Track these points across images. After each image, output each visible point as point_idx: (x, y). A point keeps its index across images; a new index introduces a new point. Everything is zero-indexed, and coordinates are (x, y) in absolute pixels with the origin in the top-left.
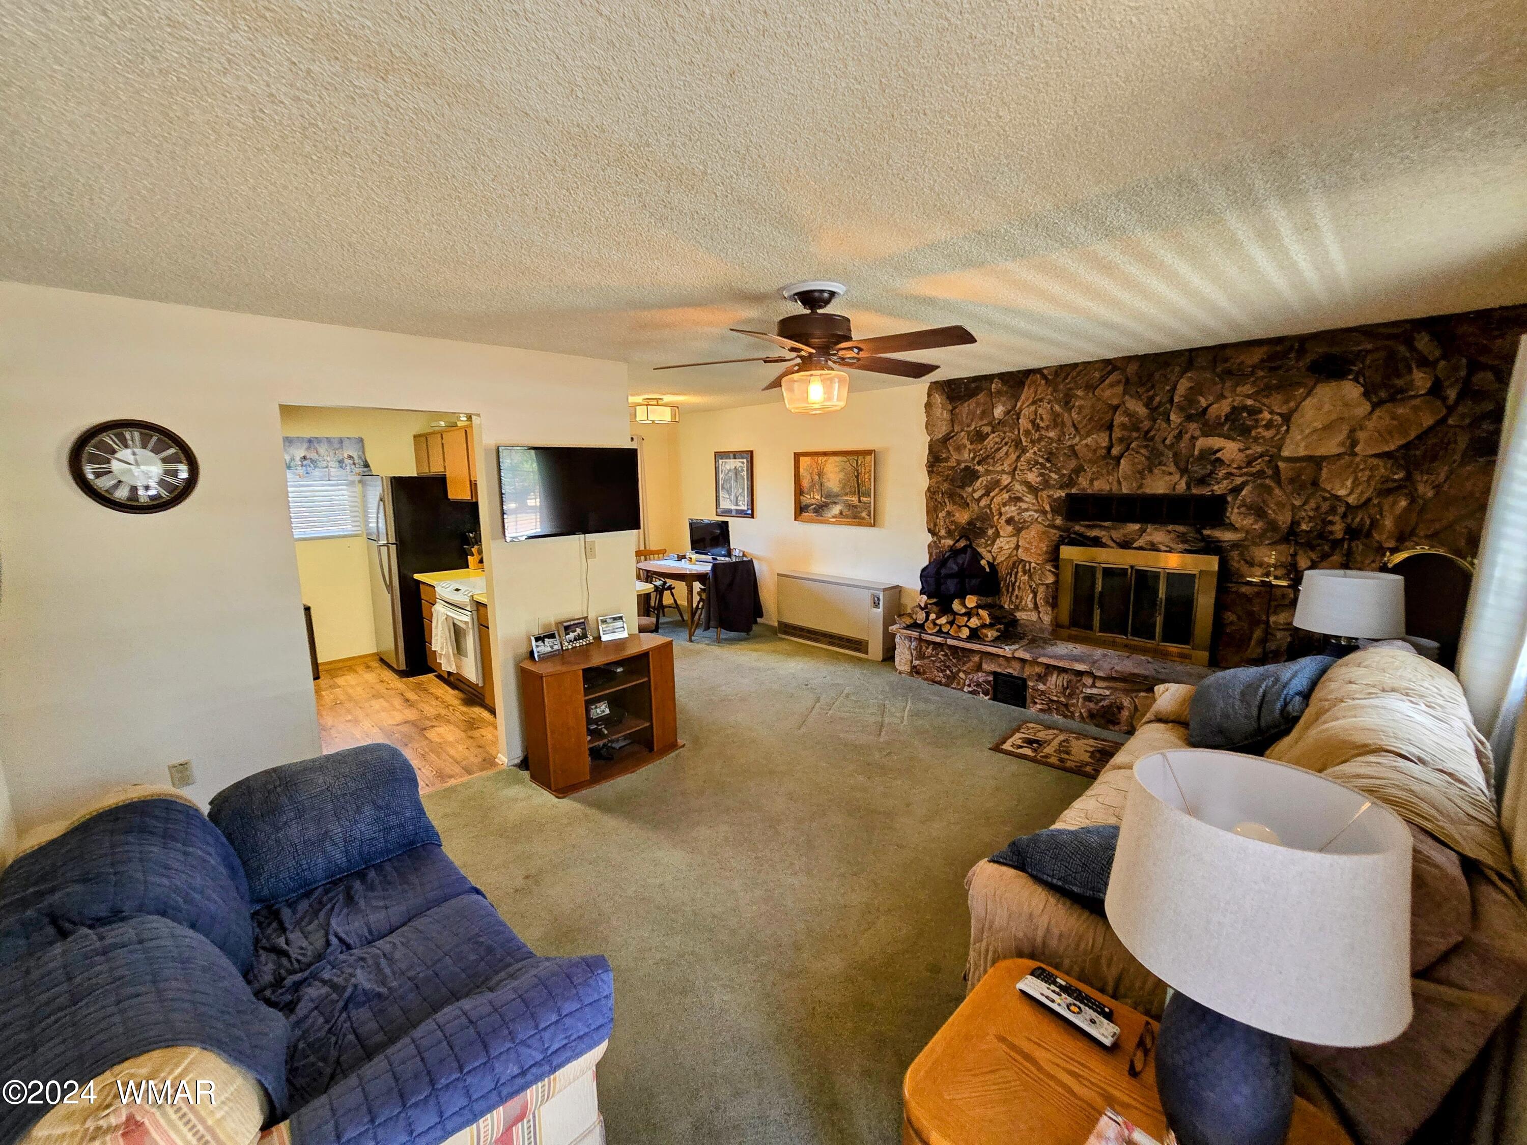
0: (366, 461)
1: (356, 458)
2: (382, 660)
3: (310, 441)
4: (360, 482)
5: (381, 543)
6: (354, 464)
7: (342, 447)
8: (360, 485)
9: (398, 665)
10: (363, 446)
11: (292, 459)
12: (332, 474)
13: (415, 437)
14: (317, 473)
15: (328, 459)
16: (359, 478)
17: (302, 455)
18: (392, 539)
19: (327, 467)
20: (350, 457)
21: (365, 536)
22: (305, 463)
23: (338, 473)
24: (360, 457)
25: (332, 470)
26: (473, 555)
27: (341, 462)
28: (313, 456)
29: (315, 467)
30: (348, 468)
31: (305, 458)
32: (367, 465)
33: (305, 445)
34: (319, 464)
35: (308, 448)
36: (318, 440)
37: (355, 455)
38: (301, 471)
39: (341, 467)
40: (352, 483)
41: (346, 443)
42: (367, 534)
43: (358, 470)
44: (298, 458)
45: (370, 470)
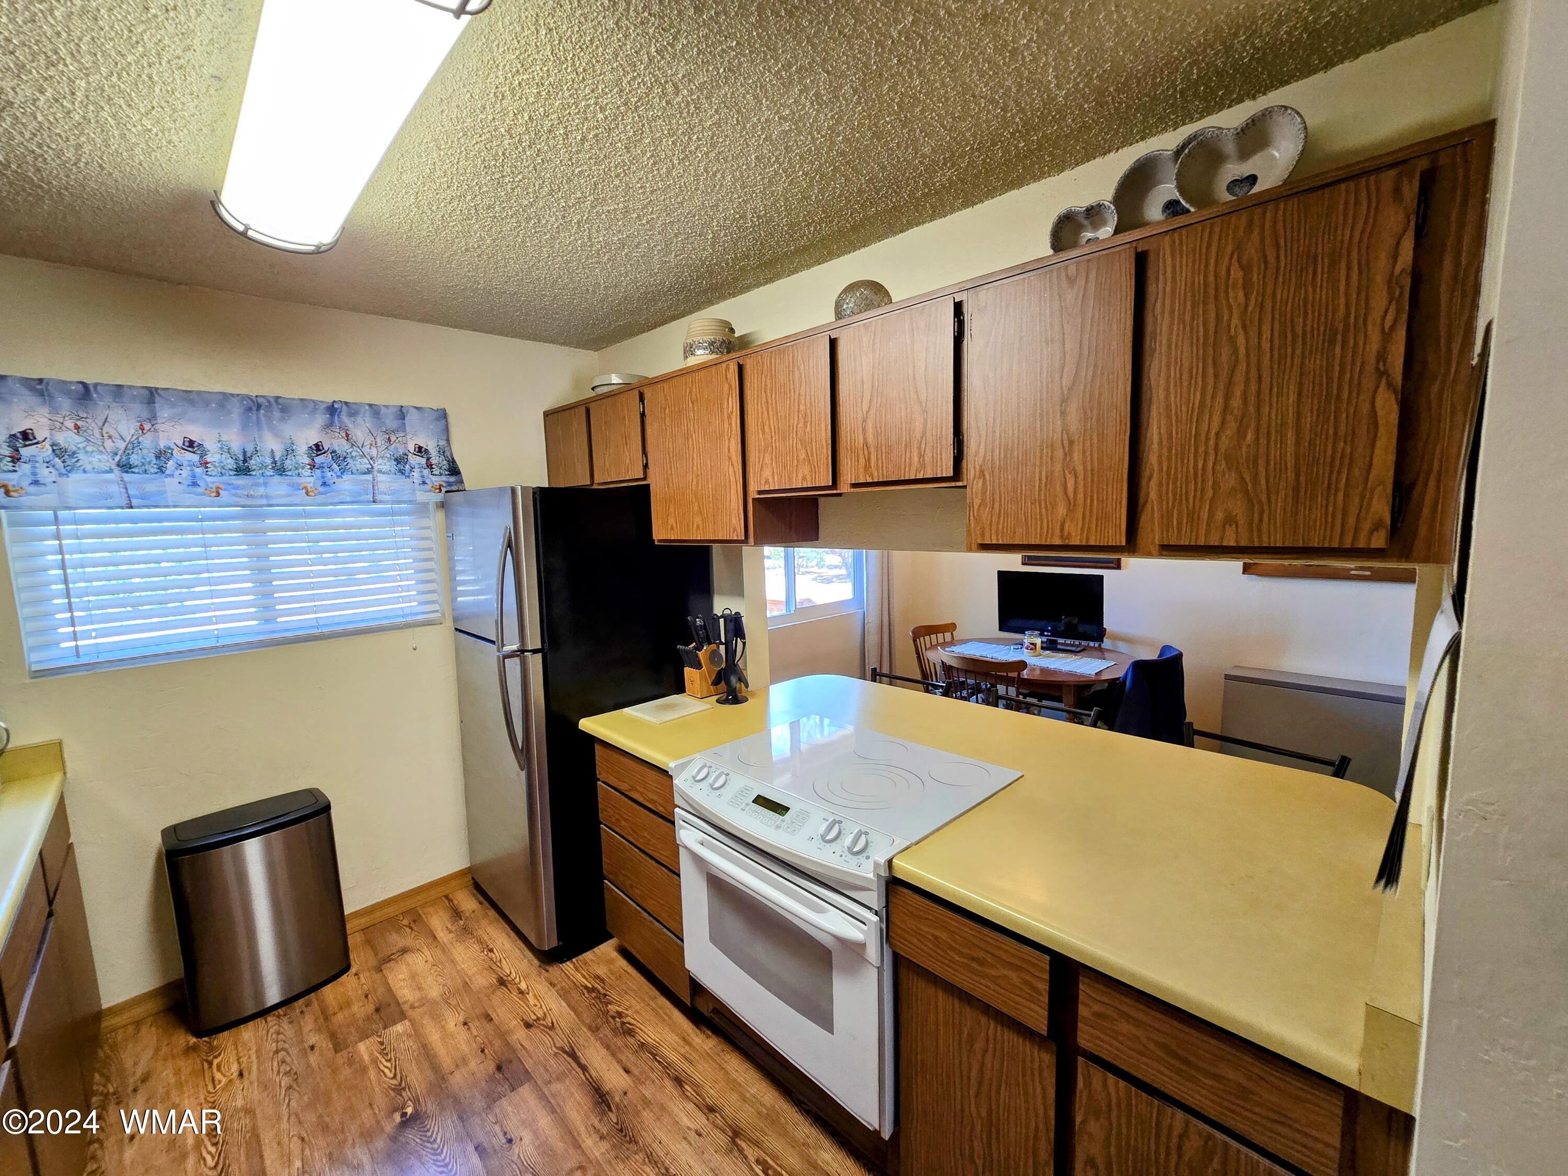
0: (454, 461)
1: (433, 452)
2: (479, 889)
3: (332, 410)
4: (442, 505)
5: (508, 648)
6: (430, 466)
7: (403, 428)
8: (441, 515)
9: (539, 935)
10: (447, 430)
11: (289, 451)
12: (381, 487)
13: (547, 415)
14: (347, 484)
15: (374, 452)
16: (439, 497)
17: (312, 442)
18: (534, 641)
19: (369, 472)
20: (420, 450)
21: (449, 624)
22: (318, 460)
23: (395, 486)
24: (442, 452)
25: (381, 477)
26: (698, 666)
27: (400, 460)
28: (340, 445)
29: (343, 471)
30: (416, 474)
31: (318, 448)
32: (454, 470)
33: (321, 419)
34: (353, 464)
35: (329, 425)
36: (353, 410)
37: (431, 446)
38: (309, 479)
39: (402, 472)
40: (422, 510)
41: (412, 418)
42: (455, 620)
43: (437, 480)
44: (302, 449)
45: (462, 482)
